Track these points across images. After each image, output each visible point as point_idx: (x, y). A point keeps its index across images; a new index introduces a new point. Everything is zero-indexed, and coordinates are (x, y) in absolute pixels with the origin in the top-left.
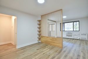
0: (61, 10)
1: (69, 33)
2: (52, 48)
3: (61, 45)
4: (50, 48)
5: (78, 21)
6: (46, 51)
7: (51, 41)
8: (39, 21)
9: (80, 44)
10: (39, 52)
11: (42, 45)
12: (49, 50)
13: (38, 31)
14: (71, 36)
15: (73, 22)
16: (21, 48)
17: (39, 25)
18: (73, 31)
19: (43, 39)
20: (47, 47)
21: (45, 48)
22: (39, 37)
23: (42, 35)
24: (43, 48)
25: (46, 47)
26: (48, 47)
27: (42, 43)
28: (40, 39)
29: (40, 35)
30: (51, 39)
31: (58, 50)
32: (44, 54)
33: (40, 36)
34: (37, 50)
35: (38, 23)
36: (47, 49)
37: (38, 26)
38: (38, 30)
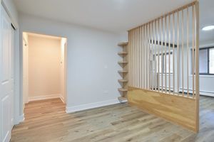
2: (160, 126)
3: (193, 122)
4: (151, 124)
6: (136, 134)
7: (157, 103)
8: (124, 46)
11: (128, 112)
12: (147, 130)
13: (120, 73)
16: (76, 112)
17: (124, 55)
19: (132, 96)
20: (143, 118)
21: (138, 122)
22: (123, 88)
23: (129, 84)
25: (140, 119)
26: (145, 121)
27: (129, 105)
28: (124, 94)
29: (124, 84)
30: (155, 97)
31: (179, 137)
33: (125, 88)
34: (113, 124)
35: (121, 50)
36: (144, 127)
37: (121, 60)
38: (121, 69)
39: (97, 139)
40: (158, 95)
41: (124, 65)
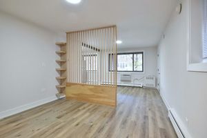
0: (114, 26)
1: (127, 76)
2: (95, 110)
4: (89, 109)
5: (141, 53)
9: (145, 97)
10: (63, 124)
11: (68, 105)
12: (88, 114)
13: (57, 70)
14: (130, 81)
15: (133, 53)
17: (62, 54)
18: (133, 71)
19: (70, 91)
20: (82, 107)
21: (79, 110)
22: (61, 84)
23: (68, 80)
24: (74, 112)
25: (80, 108)
26: (84, 108)
27: (68, 99)
28: (62, 90)
29: (62, 81)
31: (108, 113)
32: (77, 125)
33: (63, 83)
34: (58, 118)
35: (59, 50)
36: (85, 113)
37: (59, 58)
38: (59, 67)
39: (47, 133)
40: (93, 87)
41: (62, 63)
